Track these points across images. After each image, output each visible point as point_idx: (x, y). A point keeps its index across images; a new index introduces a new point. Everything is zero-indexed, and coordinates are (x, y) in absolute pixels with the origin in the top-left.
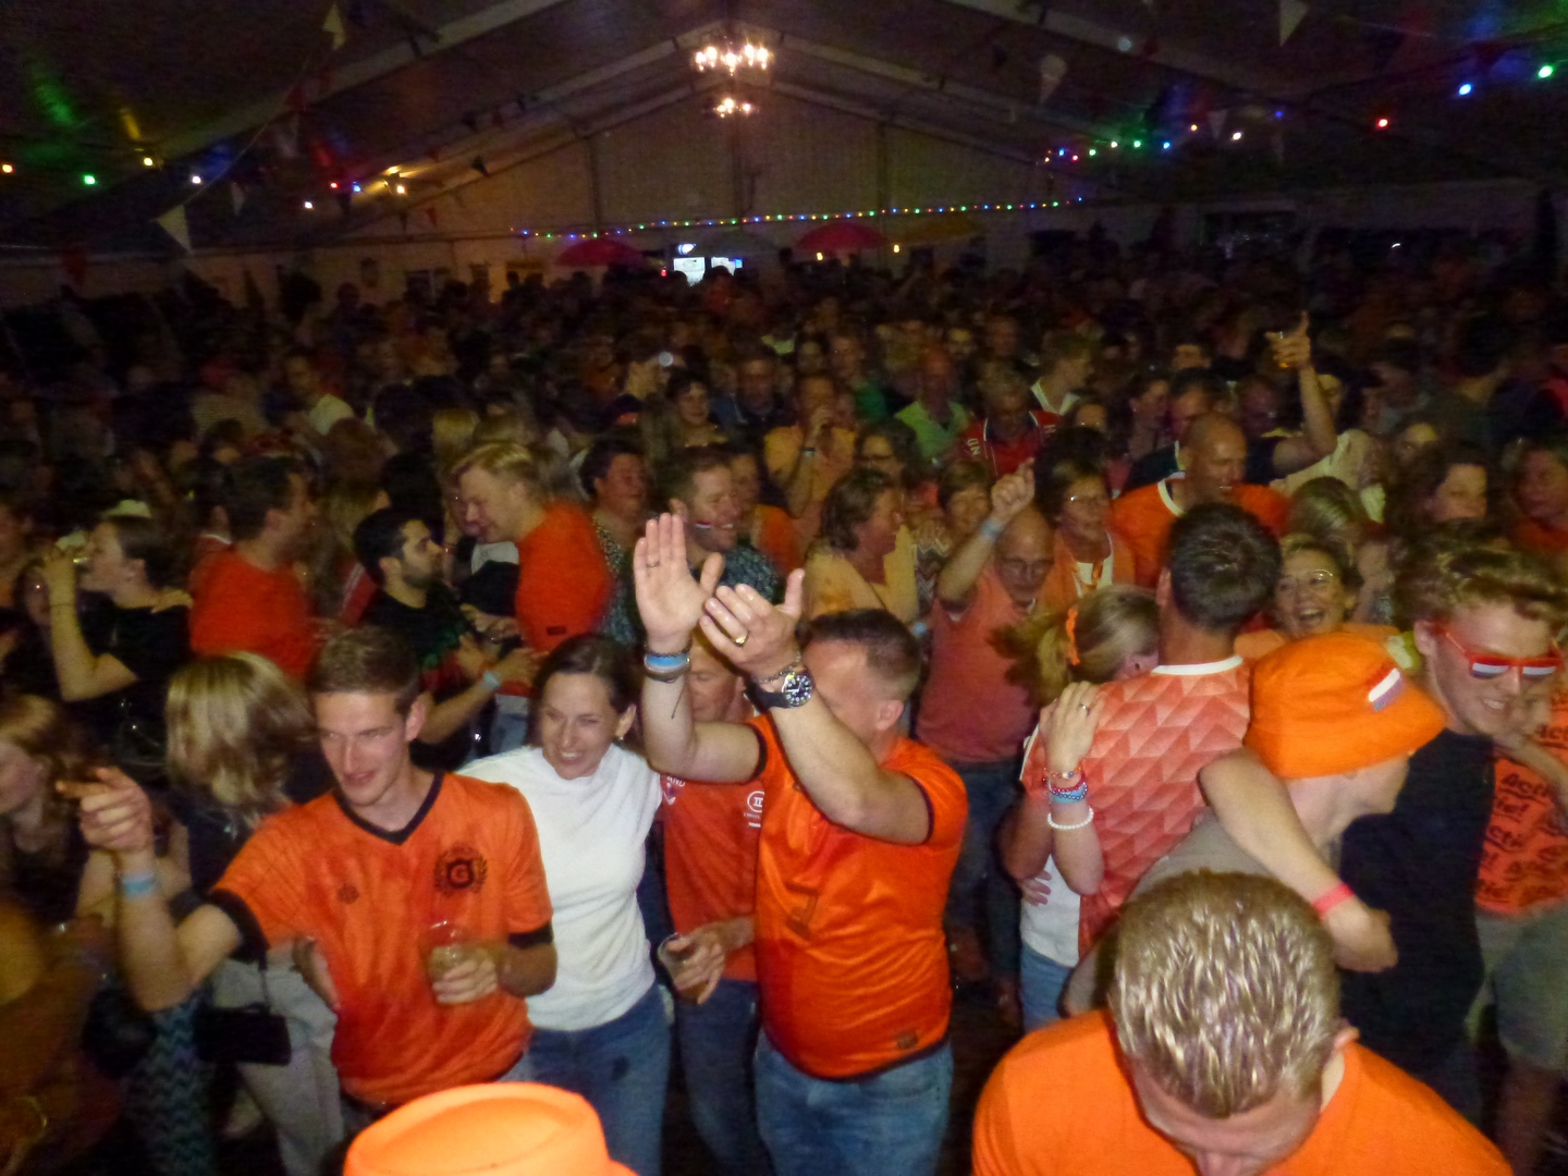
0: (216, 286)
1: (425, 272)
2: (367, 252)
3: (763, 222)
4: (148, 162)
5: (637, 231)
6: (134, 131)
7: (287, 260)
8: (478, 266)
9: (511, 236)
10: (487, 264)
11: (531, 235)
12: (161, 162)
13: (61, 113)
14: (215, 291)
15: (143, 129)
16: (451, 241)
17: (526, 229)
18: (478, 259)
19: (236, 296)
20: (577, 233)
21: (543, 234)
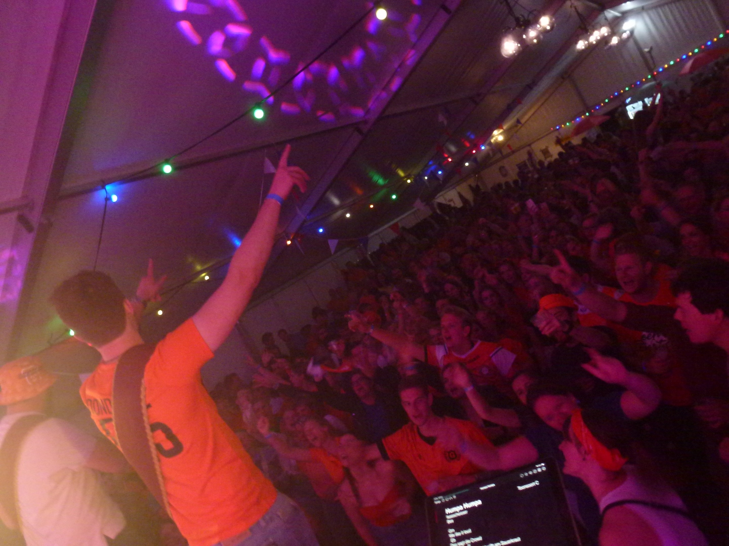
0: (448, 203)
1: (525, 162)
2: (500, 164)
3: (664, 69)
4: (409, 181)
5: (605, 103)
6: (402, 174)
7: (472, 182)
8: (544, 150)
9: (553, 132)
10: (547, 148)
11: (560, 127)
12: (412, 180)
13: (381, 181)
14: (449, 206)
15: (404, 171)
16: (529, 145)
17: (557, 126)
18: (544, 147)
19: (458, 204)
20: (580, 116)
21: (565, 124)
